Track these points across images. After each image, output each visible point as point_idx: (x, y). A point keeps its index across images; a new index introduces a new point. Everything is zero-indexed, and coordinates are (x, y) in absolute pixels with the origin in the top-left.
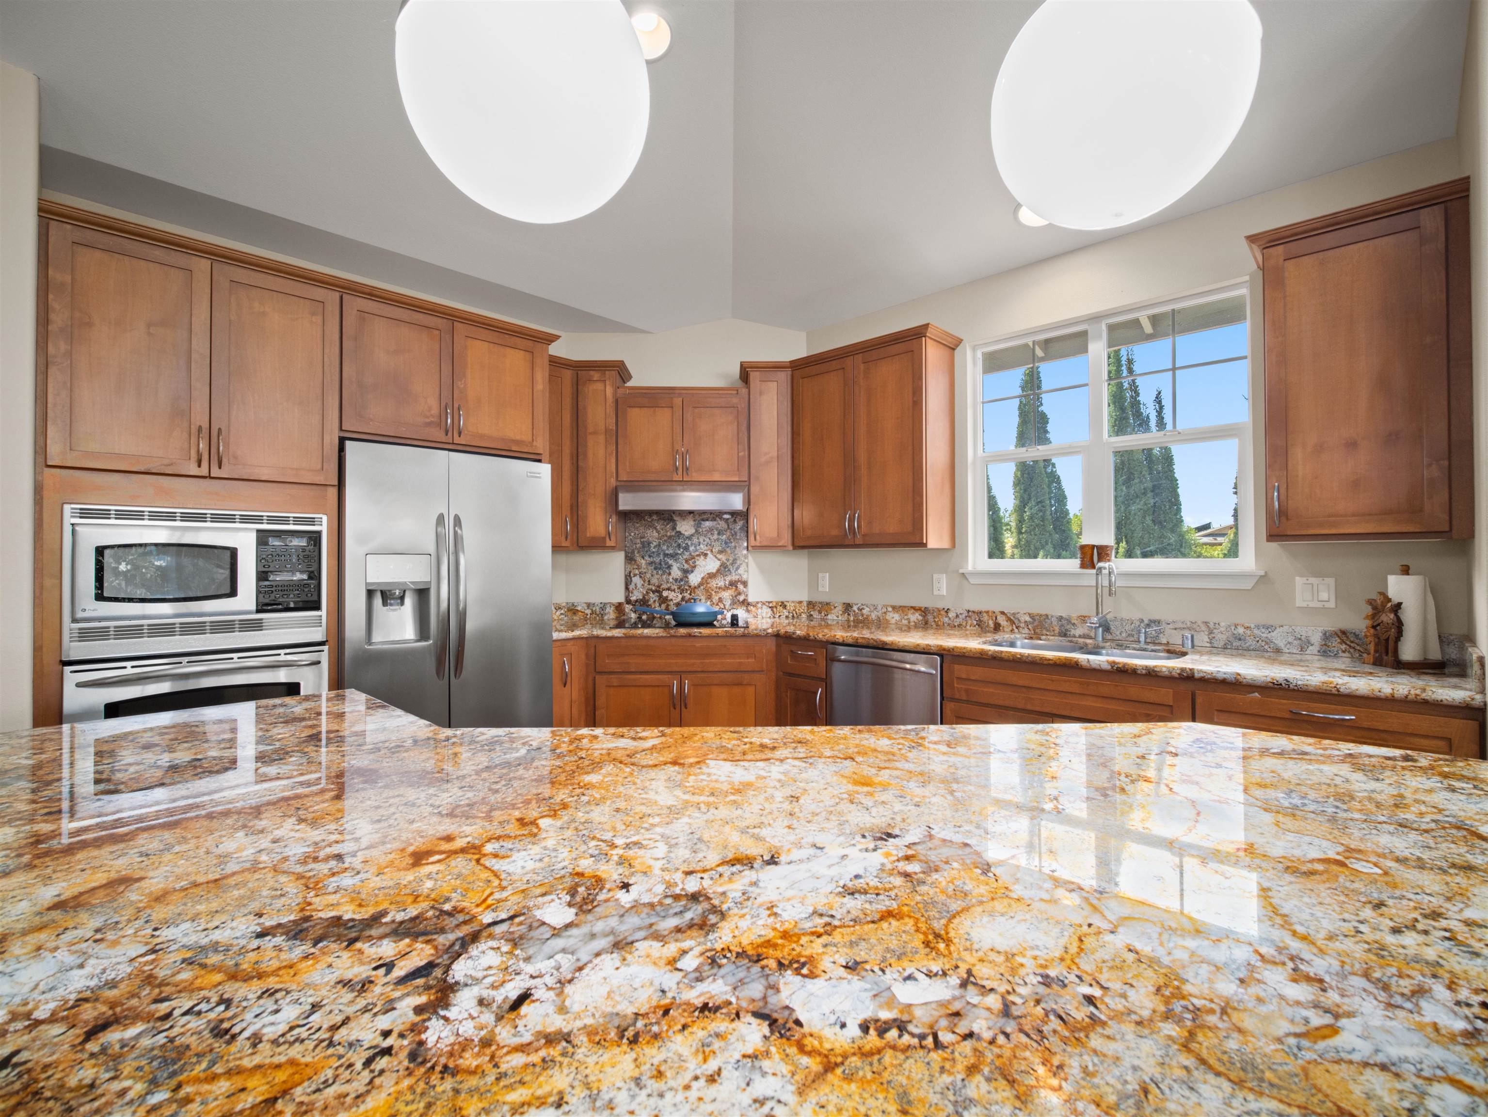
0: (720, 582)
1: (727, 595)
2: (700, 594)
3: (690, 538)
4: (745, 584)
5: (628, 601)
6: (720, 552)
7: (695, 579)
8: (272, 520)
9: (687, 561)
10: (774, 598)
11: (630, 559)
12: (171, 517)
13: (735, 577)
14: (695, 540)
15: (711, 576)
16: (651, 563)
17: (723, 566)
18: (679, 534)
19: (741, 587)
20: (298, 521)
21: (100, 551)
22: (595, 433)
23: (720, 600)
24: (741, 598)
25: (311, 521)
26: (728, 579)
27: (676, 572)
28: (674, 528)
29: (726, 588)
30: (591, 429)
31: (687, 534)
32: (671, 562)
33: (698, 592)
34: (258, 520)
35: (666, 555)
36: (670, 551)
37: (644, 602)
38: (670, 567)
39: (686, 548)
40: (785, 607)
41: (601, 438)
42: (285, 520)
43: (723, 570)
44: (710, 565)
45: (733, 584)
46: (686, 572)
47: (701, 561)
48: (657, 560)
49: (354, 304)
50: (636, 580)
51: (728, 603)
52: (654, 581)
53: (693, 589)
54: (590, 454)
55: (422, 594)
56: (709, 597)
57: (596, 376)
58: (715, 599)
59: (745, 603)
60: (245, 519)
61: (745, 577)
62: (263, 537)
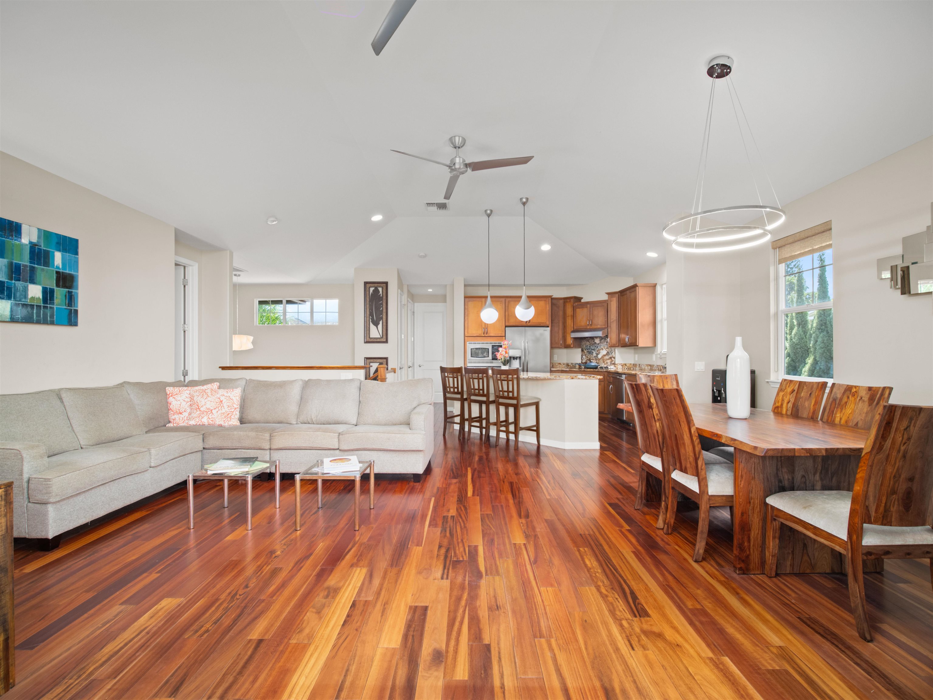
0: (607, 357)
1: (609, 361)
2: (601, 361)
3: (598, 344)
4: (614, 358)
5: (582, 363)
6: (607, 348)
7: (600, 356)
8: (494, 343)
9: (597, 351)
10: (623, 363)
11: (582, 351)
12: (480, 343)
13: (611, 356)
14: (600, 345)
15: (604, 355)
16: (588, 352)
17: (608, 352)
18: (595, 343)
19: (613, 359)
20: (498, 343)
21: (471, 349)
22: (568, 316)
23: (607, 363)
24: (613, 362)
25: (500, 343)
26: (609, 356)
27: (594, 354)
28: (594, 341)
29: (608, 359)
30: (567, 315)
31: (598, 343)
32: (593, 351)
33: (601, 360)
34: (492, 343)
35: (592, 349)
36: (593, 348)
37: (586, 363)
38: (593, 353)
39: (597, 347)
40: (626, 365)
41: (570, 318)
42: (496, 343)
43: (608, 354)
44: (604, 352)
45: (611, 358)
46: (597, 354)
47: (601, 351)
48: (589, 351)
49: (508, 300)
50: (584, 357)
51: (609, 364)
52: (589, 357)
53: (599, 359)
54: (567, 323)
55: (520, 358)
56: (604, 362)
57: (568, 300)
58: (605, 362)
59: (614, 364)
60: (490, 343)
61: (614, 356)
62: (493, 346)
